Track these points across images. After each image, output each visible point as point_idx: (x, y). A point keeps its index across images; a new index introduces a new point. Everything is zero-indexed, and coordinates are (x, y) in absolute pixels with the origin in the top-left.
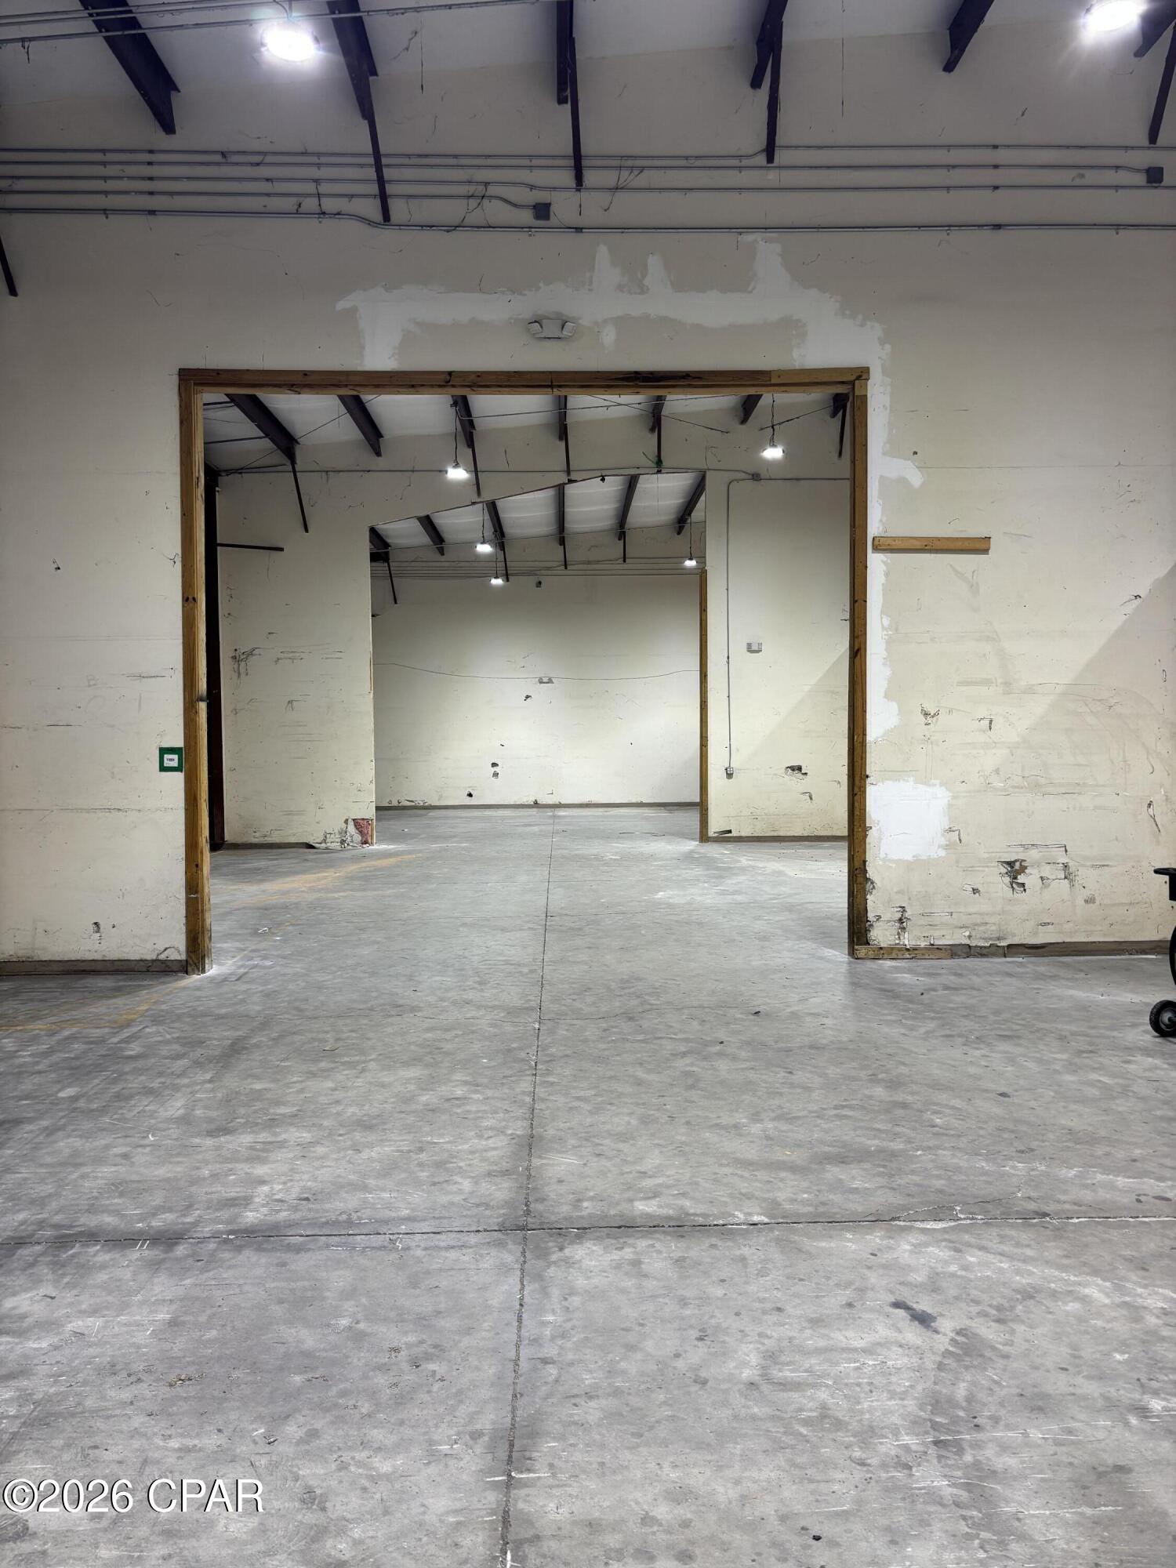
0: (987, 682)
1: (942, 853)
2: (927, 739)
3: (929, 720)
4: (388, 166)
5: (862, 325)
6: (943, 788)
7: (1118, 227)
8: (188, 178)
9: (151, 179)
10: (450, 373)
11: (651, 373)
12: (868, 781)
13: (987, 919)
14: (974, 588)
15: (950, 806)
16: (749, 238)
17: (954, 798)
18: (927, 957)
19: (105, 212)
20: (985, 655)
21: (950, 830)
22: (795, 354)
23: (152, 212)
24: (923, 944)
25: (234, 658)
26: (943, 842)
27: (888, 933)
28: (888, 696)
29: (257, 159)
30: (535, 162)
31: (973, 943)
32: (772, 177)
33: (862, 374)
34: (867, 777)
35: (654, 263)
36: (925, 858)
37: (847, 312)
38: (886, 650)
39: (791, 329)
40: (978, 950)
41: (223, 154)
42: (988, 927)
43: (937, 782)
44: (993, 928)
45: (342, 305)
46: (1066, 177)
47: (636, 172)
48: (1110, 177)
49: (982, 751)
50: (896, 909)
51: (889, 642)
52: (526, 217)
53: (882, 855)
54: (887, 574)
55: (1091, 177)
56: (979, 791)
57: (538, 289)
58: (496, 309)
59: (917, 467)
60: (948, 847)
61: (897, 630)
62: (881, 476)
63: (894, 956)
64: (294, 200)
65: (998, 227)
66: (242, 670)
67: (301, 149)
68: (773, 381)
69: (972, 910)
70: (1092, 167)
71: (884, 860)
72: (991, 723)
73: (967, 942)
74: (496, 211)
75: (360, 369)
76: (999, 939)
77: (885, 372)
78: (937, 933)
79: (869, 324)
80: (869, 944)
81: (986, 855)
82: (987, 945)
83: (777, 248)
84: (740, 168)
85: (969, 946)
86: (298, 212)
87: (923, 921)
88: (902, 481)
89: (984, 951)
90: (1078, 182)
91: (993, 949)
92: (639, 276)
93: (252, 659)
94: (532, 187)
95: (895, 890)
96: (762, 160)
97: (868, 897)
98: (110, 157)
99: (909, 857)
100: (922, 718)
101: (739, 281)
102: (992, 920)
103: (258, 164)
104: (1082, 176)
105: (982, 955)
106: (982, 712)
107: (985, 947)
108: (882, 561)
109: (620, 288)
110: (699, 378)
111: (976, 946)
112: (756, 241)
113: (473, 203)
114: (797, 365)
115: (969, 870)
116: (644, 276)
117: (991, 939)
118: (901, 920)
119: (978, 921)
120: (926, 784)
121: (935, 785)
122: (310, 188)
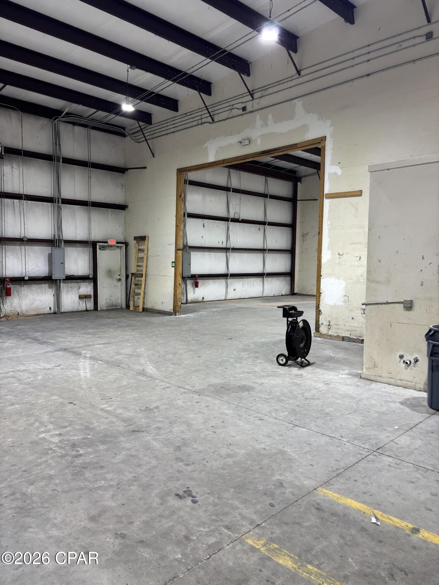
0: (360, 243)
1: (343, 304)
2: (339, 264)
3: (340, 257)
4: (209, 108)
5: (325, 122)
6: (344, 281)
7: (414, 61)
8: (180, 122)
9: (174, 124)
10: (224, 160)
11: (267, 150)
12: (322, 277)
13: (356, 329)
14: (356, 209)
15: (345, 287)
16: (293, 102)
17: (347, 284)
18: (334, 339)
19: (167, 134)
20: (359, 233)
21: (345, 296)
22: (306, 136)
23: (174, 132)
24: (335, 335)
25: (302, 235)
26: (343, 300)
27: (325, 329)
28: (328, 248)
29: (190, 113)
30: (244, 95)
31: (351, 337)
32: (301, 80)
33: (324, 139)
34: (321, 276)
35: (270, 116)
36: (337, 305)
37: (321, 119)
38: (329, 233)
39: (305, 128)
40: (353, 340)
41: (186, 114)
42: (356, 332)
43: (342, 279)
44: (358, 332)
45: (205, 146)
46: (394, 48)
47: (265, 90)
48: (413, 42)
49: (357, 268)
50: (328, 322)
51: (330, 229)
52: (241, 112)
53: (325, 303)
54: (330, 206)
55: (404, 45)
56: (355, 283)
57: (243, 131)
58: (234, 140)
59: (340, 168)
60: (345, 302)
61: (332, 225)
62: (329, 173)
63: (325, 337)
64: (197, 121)
65: (368, 75)
66: (304, 239)
67: (198, 108)
68: (299, 146)
69: (351, 325)
70: (404, 41)
71: (325, 304)
72: (360, 258)
73: (349, 336)
74: (236, 112)
75: (208, 162)
76: (360, 337)
77: (331, 137)
78: (340, 332)
79: (327, 121)
80: (319, 332)
81: (357, 306)
82: (356, 338)
83: (301, 102)
84: (291, 80)
85: (350, 338)
86: (198, 125)
87: (336, 327)
88: (335, 173)
89: (355, 340)
90: (399, 48)
91: (358, 340)
92: (266, 121)
93: (307, 236)
94: (242, 103)
95: (328, 315)
96: (297, 76)
97: (320, 316)
98: (169, 121)
99: (333, 305)
100: (338, 256)
101: (291, 116)
102: (358, 329)
103: (191, 115)
104: (401, 46)
105: (354, 342)
106: (357, 254)
107: (355, 339)
108: (328, 202)
109: (262, 126)
110: (279, 149)
111: (352, 338)
112: (296, 102)
113: (230, 111)
114: (306, 140)
115: (351, 310)
116: (267, 121)
117: (357, 336)
118: (329, 325)
119: (353, 329)
120: (338, 279)
121: (341, 280)
122: (199, 118)
